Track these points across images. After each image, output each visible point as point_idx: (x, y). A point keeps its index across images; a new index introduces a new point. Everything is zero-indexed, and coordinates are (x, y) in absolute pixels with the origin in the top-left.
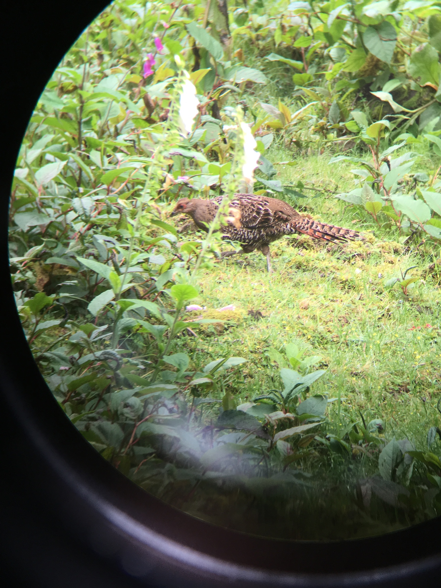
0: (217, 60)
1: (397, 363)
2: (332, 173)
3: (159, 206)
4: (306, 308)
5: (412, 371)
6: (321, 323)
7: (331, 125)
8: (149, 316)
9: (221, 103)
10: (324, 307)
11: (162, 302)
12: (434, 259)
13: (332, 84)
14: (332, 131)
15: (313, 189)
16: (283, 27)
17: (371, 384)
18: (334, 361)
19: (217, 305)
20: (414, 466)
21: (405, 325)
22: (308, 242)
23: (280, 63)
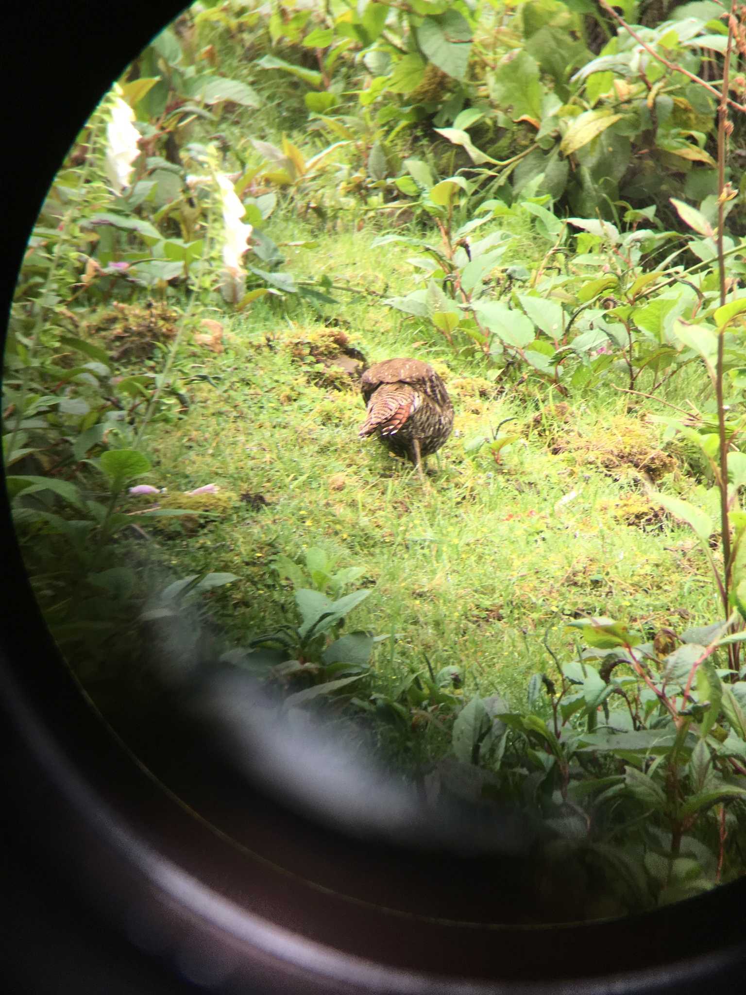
0: (172, 64)
1: (485, 575)
2: (378, 263)
3: (75, 313)
4: (340, 489)
5: (508, 586)
6: (364, 513)
7: (373, 182)
8: (60, 505)
9: (182, 138)
10: (369, 487)
11: (85, 481)
12: (541, 405)
13: (371, 112)
14: (375, 192)
15: (348, 290)
16: (283, 13)
17: (443, 609)
18: (386, 575)
19: (186, 484)
20: (507, 737)
21: (498, 513)
22: (342, 378)
23: (280, 72)
